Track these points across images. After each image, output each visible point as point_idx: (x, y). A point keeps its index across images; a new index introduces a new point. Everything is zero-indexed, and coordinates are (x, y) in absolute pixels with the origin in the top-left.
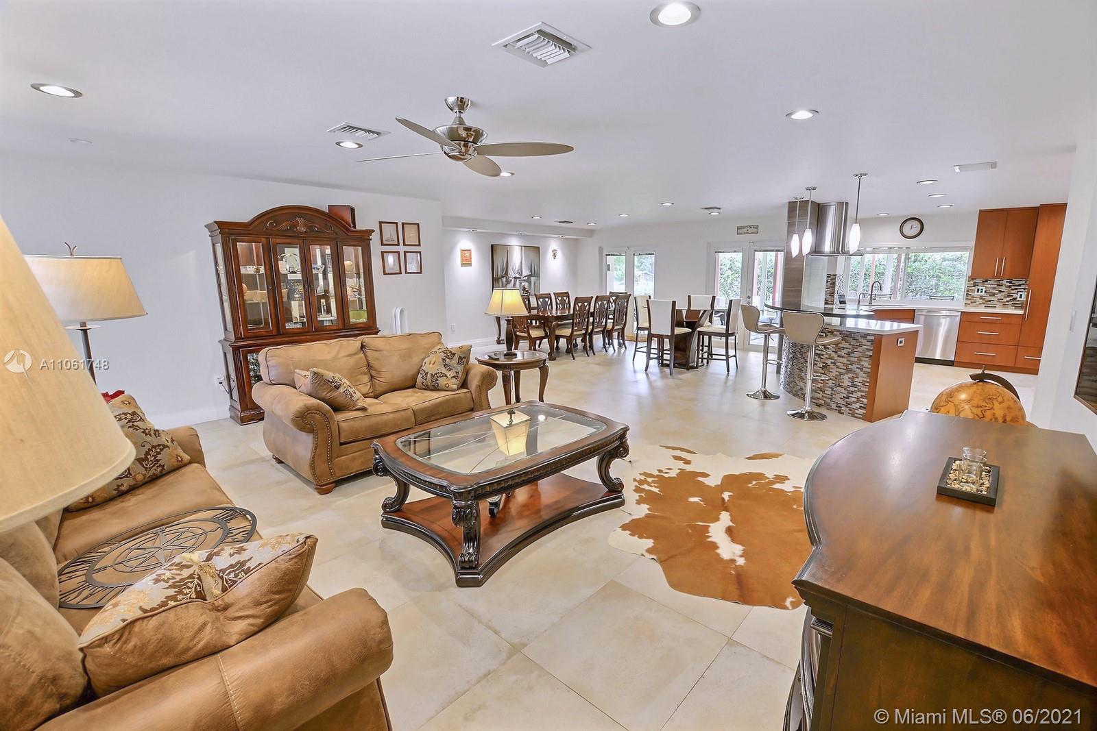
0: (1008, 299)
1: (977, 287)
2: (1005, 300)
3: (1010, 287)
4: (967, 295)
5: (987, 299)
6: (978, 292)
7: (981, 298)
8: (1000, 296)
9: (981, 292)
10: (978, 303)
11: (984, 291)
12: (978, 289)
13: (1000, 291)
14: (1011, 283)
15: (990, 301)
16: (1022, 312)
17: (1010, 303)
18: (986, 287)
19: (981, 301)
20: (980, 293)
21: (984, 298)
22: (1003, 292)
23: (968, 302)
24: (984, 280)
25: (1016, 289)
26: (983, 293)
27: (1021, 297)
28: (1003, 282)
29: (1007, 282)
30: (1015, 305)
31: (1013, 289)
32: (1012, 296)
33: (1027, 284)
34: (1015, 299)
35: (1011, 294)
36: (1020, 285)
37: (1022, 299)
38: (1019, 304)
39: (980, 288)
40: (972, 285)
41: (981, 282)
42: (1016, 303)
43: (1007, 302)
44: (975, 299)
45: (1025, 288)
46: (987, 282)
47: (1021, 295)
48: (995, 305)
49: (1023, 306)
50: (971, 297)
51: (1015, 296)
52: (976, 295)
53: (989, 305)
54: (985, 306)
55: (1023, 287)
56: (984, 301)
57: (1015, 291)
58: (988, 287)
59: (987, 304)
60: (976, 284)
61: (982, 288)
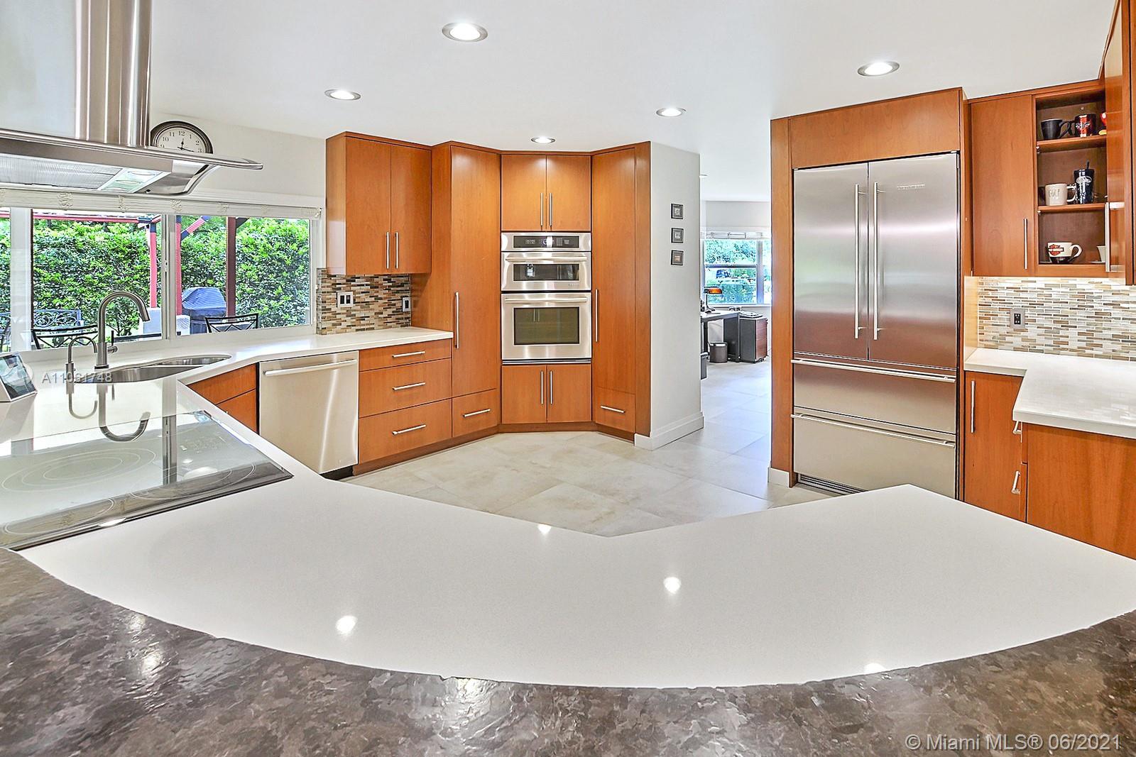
0: (390, 311)
1: (340, 294)
2: (385, 315)
3: (389, 288)
4: (325, 309)
5: (359, 315)
6: (342, 302)
7: (349, 314)
8: (376, 307)
9: (348, 302)
10: (344, 325)
11: (352, 301)
12: (342, 298)
13: (377, 298)
14: (389, 281)
15: (363, 318)
16: (450, 335)
17: (394, 318)
18: (354, 291)
19: (349, 321)
20: (345, 305)
21: (352, 313)
22: (381, 299)
23: (327, 324)
24: (349, 278)
25: (398, 292)
26: (351, 304)
27: (407, 307)
28: (379, 280)
29: (384, 280)
30: (401, 321)
31: (394, 293)
32: (395, 305)
33: (415, 283)
34: (399, 311)
35: (393, 302)
36: (402, 285)
37: (409, 309)
38: (406, 318)
39: (345, 294)
40: (330, 289)
41: (345, 281)
42: (400, 316)
43: (390, 316)
44: (338, 316)
45: (412, 290)
46: (354, 281)
47: (407, 302)
48: (371, 326)
49: (414, 321)
50: (330, 315)
51: (398, 305)
52: (340, 307)
53: (362, 327)
54: (357, 330)
55: (407, 287)
56: (354, 320)
57: (398, 296)
58: (359, 290)
59: (360, 325)
60: (338, 286)
61: (348, 294)
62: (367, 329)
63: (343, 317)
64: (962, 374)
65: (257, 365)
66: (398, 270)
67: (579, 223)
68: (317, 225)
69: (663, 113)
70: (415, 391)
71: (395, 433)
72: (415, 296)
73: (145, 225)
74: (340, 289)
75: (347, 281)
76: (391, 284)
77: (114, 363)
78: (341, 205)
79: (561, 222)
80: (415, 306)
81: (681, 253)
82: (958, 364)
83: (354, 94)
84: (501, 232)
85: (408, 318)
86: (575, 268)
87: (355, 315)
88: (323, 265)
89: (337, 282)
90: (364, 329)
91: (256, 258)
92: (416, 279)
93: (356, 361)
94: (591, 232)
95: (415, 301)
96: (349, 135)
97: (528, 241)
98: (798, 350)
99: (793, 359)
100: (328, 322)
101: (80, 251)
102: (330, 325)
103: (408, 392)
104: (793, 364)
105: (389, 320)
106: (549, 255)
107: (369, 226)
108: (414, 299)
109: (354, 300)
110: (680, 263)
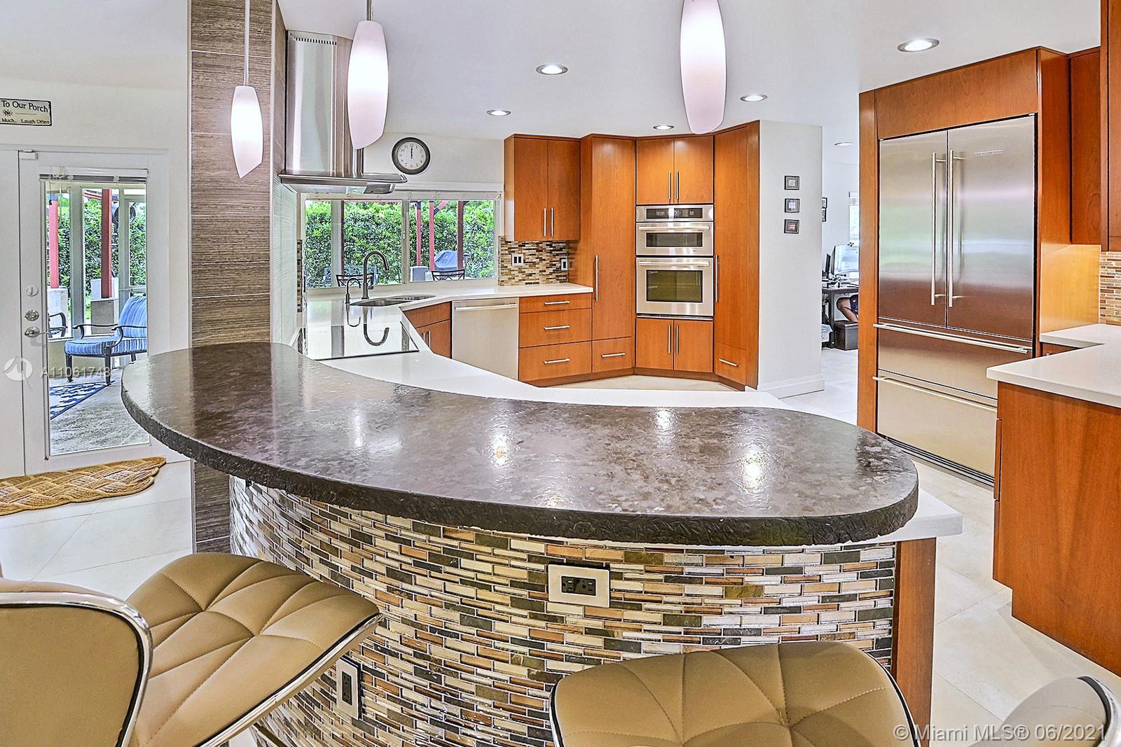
0: (551, 270)
1: (514, 255)
2: (547, 272)
3: (551, 252)
4: (503, 267)
5: (528, 272)
6: (515, 262)
7: (520, 271)
8: (541, 266)
9: (520, 262)
10: (517, 279)
11: (522, 261)
12: (516, 258)
13: (541, 260)
14: (551, 246)
15: (530, 275)
16: (591, 290)
17: (554, 275)
18: (524, 254)
19: (521, 276)
20: (518, 264)
21: (523, 270)
22: (545, 260)
23: (505, 278)
24: (520, 244)
25: (558, 255)
26: (522, 264)
27: (565, 267)
28: (543, 245)
29: (547, 245)
30: (560, 278)
31: (554, 256)
32: (555, 265)
33: (570, 247)
34: (558, 270)
35: (554, 263)
36: (561, 249)
37: (566, 269)
38: (564, 276)
39: (518, 256)
40: (507, 252)
41: (517, 246)
42: (560, 274)
43: (551, 274)
44: (513, 273)
45: (568, 254)
46: (524, 246)
47: (565, 263)
48: (537, 281)
49: (570, 278)
50: (507, 271)
51: (558, 265)
52: (514, 266)
53: (530, 282)
54: (526, 284)
55: (564, 251)
56: (524, 276)
57: (558, 258)
58: (527, 254)
59: (528, 280)
60: (512, 250)
61: (520, 255)
62: (534, 283)
63: (516, 273)
64: (1038, 346)
65: (451, 302)
66: (553, 237)
67: (702, 197)
68: (499, 204)
69: (746, 99)
70: (562, 332)
71: (546, 363)
72: (571, 258)
73: (414, 204)
74: (514, 252)
75: (519, 246)
76: (552, 249)
77: (372, 297)
78: (511, 188)
79: (687, 196)
80: (571, 267)
81: (797, 222)
82: (1034, 337)
83: (506, 112)
84: (637, 205)
85: (566, 276)
86: (699, 236)
87: (525, 272)
88: (502, 234)
89: (513, 246)
90: (531, 283)
91: (486, 228)
92: (571, 245)
93: (517, 305)
94: (713, 204)
95: (571, 263)
96: (516, 136)
97: (658, 213)
98: (883, 315)
99: (878, 323)
100: (506, 276)
101: (377, 224)
102: (507, 279)
103: (556, 333)
104: (878, 328)
105: (550, 277)
106: (671, 225)
107: (531, 204)
108: (571, 260)
109: (524, 260)
110: (796, 231)
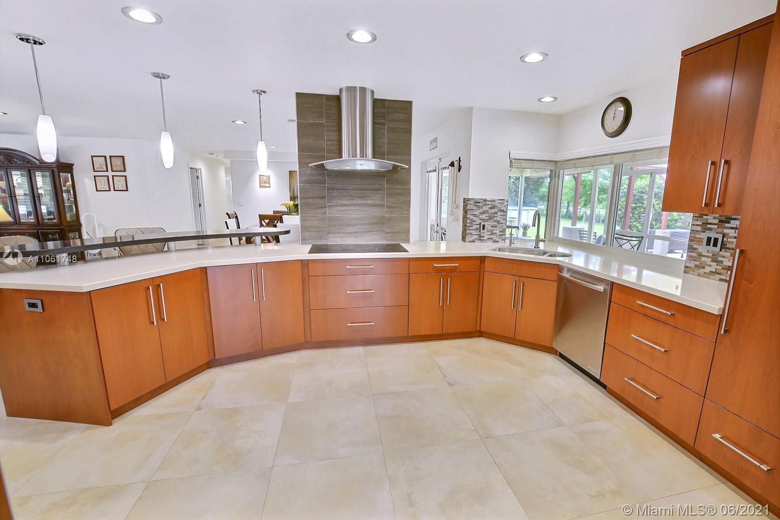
1: (708, 234)
6: (708, 244)
9: (715, 245)
12: (709, 239)
19: (714, 267)
20: (711, 248)
21: (720, 259)
23: (692, 264)
24: (724, 218)
39: (714, 236)
40: (699, 228)
41: (716, 221)
44: (703, 259)
46: (728, 223)
50: (696, 255)
52: (706, 250)
54: (721, 279)
56: (720, 268)
60: (709, 226)
61: (717, 236)
63: (708, 261)
65: (559, 265)
66: (720, 209)
70: (657, 353)
74: (710, 229)
75: (720, 221)
87: (722, 262)
89: (710, 221)
100: (693, 262)
102: (696, 267)
107: (693, 156)
109: (724, 244)
